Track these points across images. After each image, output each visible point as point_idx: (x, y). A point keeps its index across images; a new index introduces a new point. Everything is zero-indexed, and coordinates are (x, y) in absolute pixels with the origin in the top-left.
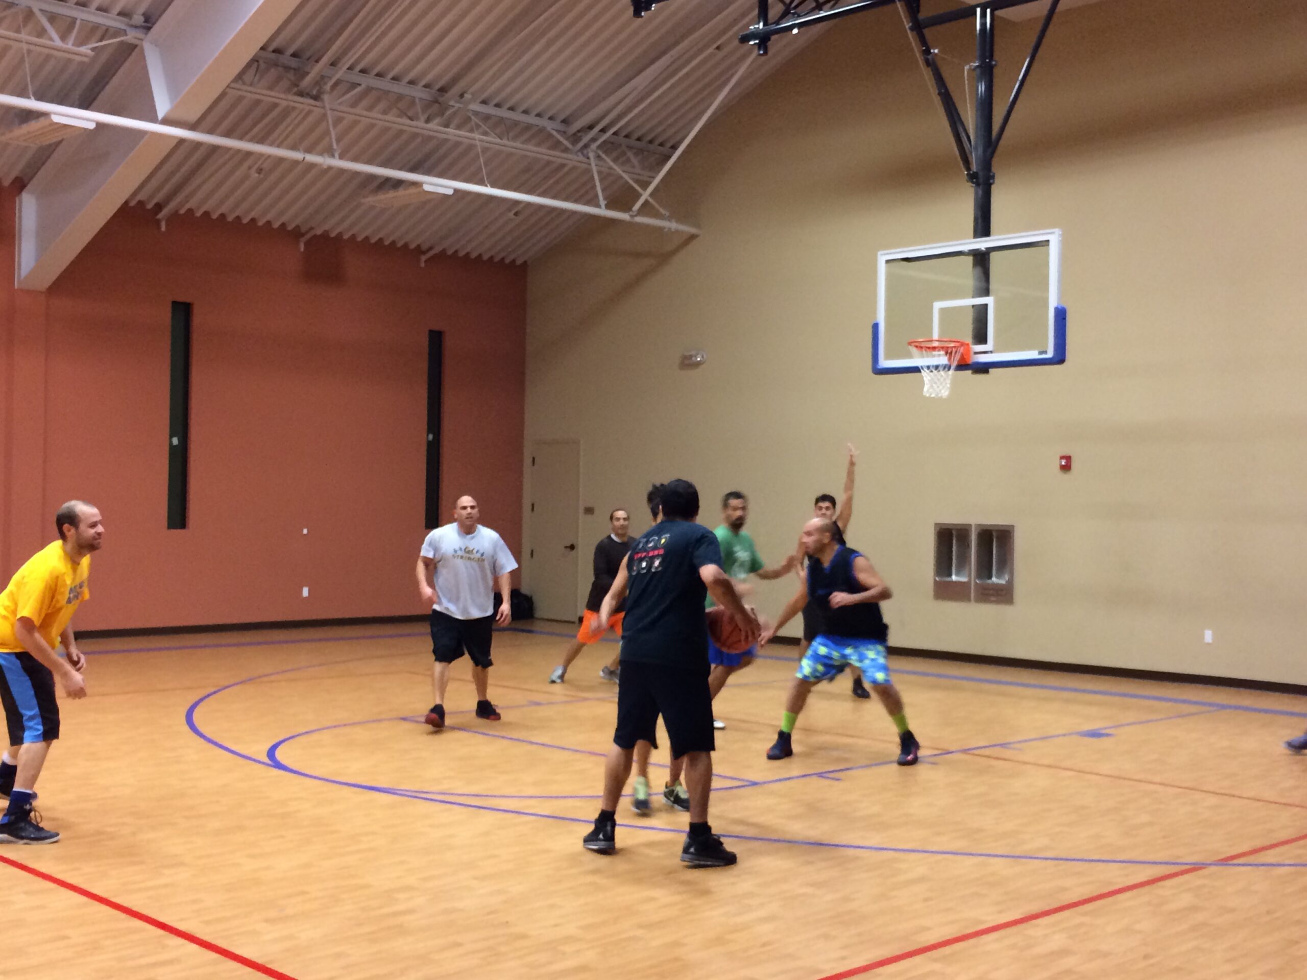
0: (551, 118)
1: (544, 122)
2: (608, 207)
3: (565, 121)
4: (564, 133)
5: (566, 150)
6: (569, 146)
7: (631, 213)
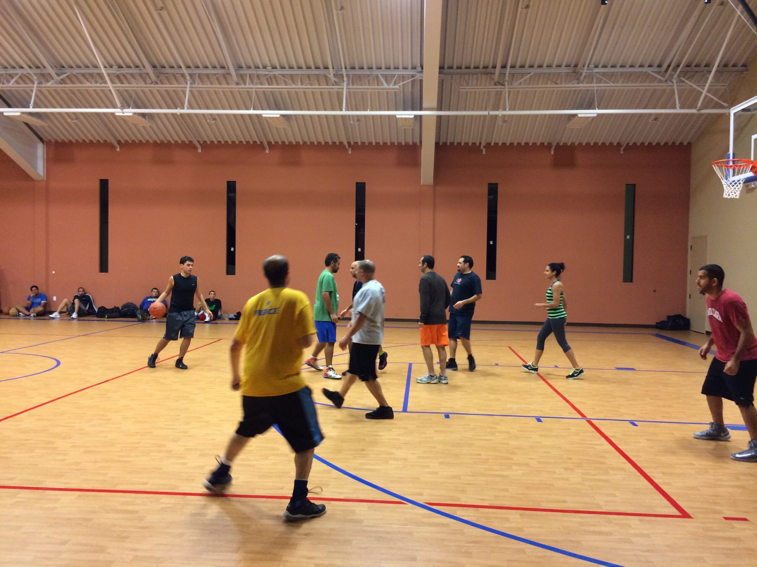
0: (650, 66)
1: (646, 69)
2: (682, 107)
3: (660, 66)
4: (658, 73)
5: (660, 81)
6: (662, 78)
7: (697, 109)
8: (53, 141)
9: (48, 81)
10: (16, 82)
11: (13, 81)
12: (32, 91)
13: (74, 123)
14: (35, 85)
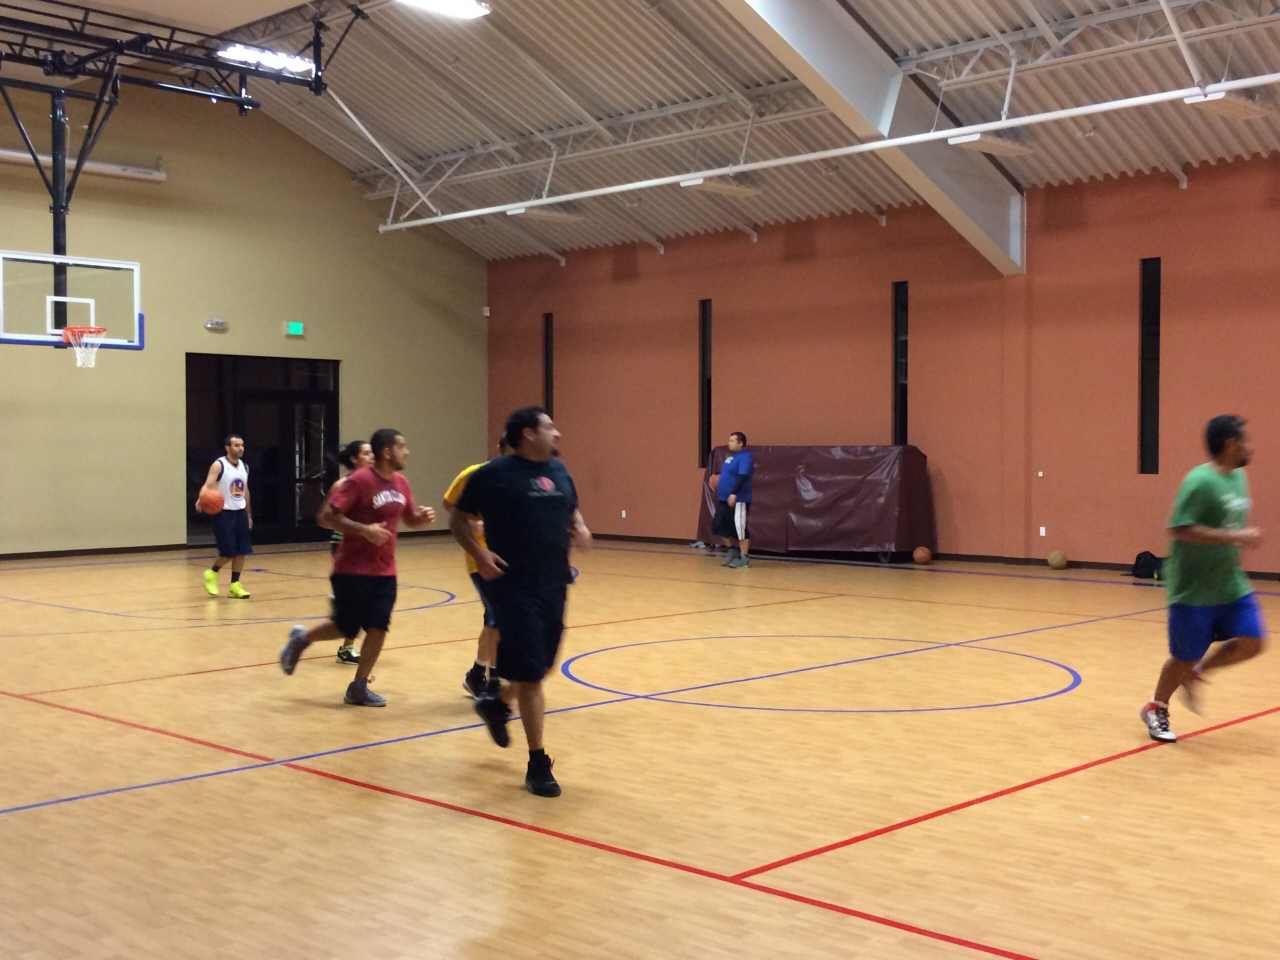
8: (1041, 186)
9: (1037, 56)
10: (974, 70)
11: (967, 69)
12: (1005, 83)
13: (1089, 139)
14: (1012, 70)
